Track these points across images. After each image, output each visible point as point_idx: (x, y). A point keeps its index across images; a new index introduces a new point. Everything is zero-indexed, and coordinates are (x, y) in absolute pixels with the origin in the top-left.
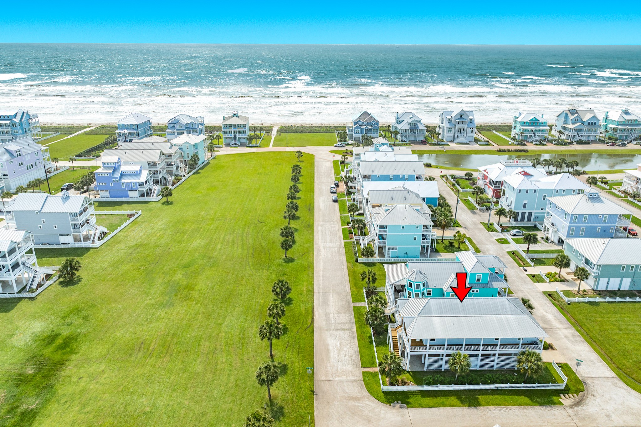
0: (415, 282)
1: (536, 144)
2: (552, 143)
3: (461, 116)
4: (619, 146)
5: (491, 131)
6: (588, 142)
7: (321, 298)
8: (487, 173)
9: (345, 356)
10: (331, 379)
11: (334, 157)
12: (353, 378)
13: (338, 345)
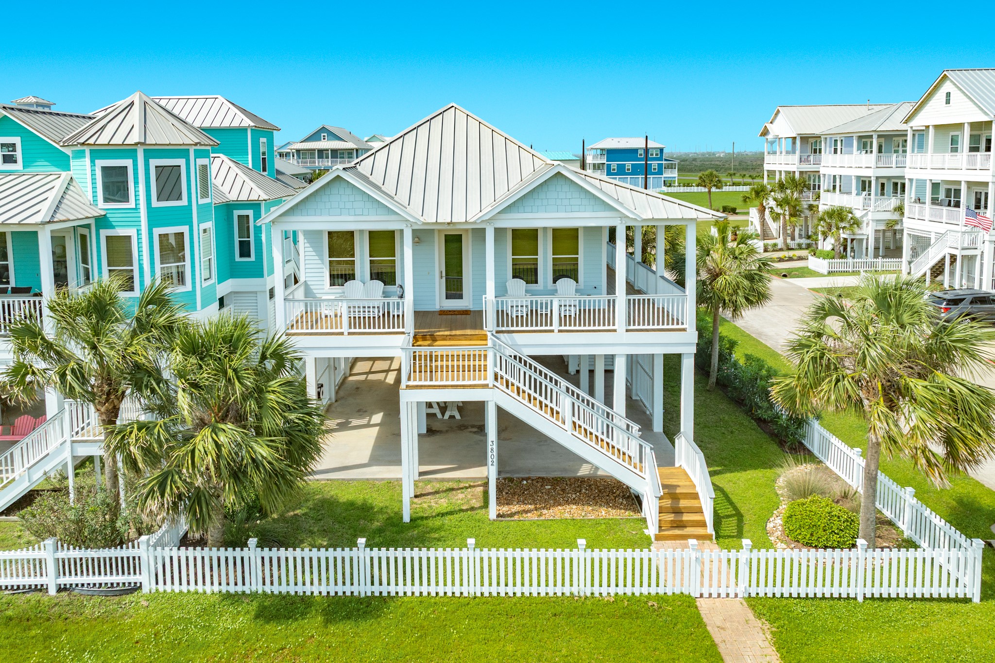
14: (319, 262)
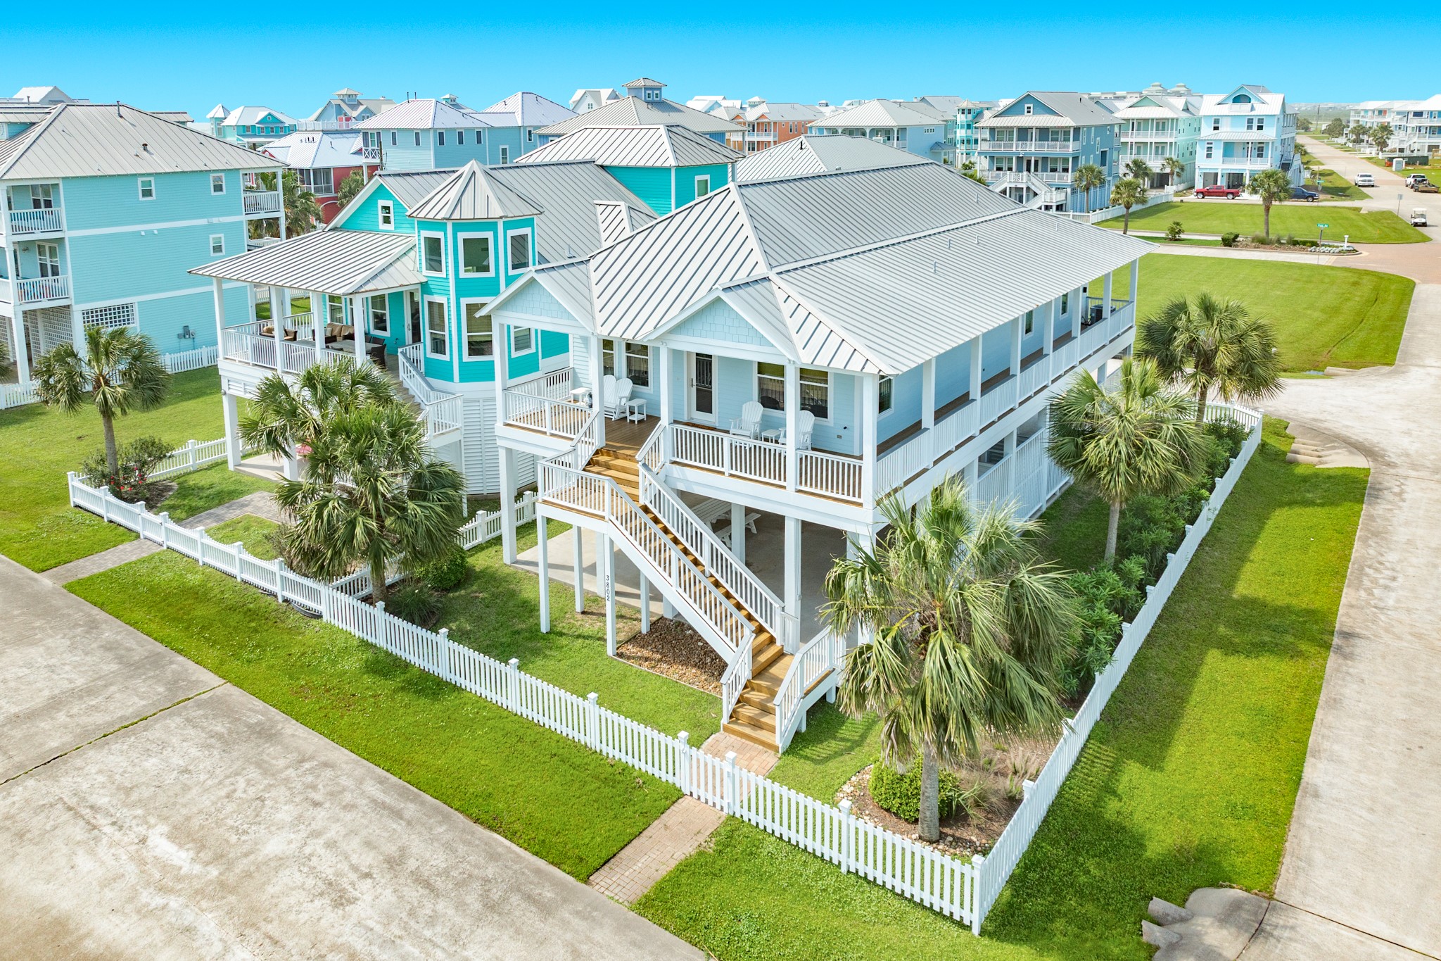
0: (508, 226)
9: (342, 900)
13: (181, 857)
14: (584, 350)
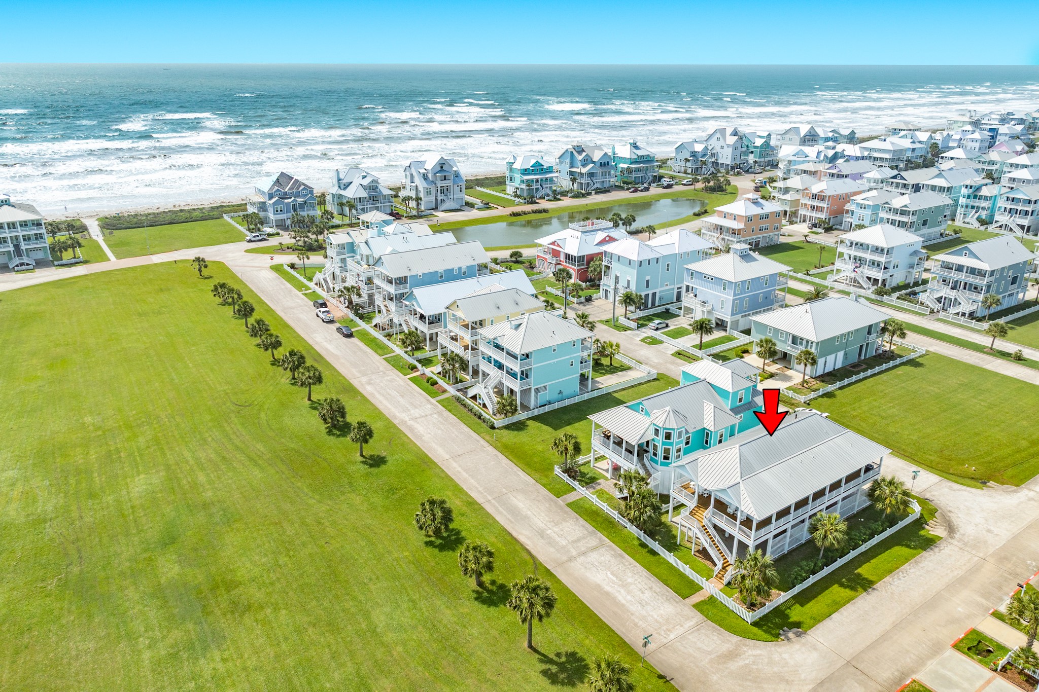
1: (549, 200)
2: (566, 196)
3: (442, 167)
4: (642, 191)
5: (472, 188)
6: (607, 191)
7: (500, 509)
8: (558, 245)
9: (643, 593)
10: (665, 641)
11: (272, 259)
12: (692, 623)
13: (614, 578)
